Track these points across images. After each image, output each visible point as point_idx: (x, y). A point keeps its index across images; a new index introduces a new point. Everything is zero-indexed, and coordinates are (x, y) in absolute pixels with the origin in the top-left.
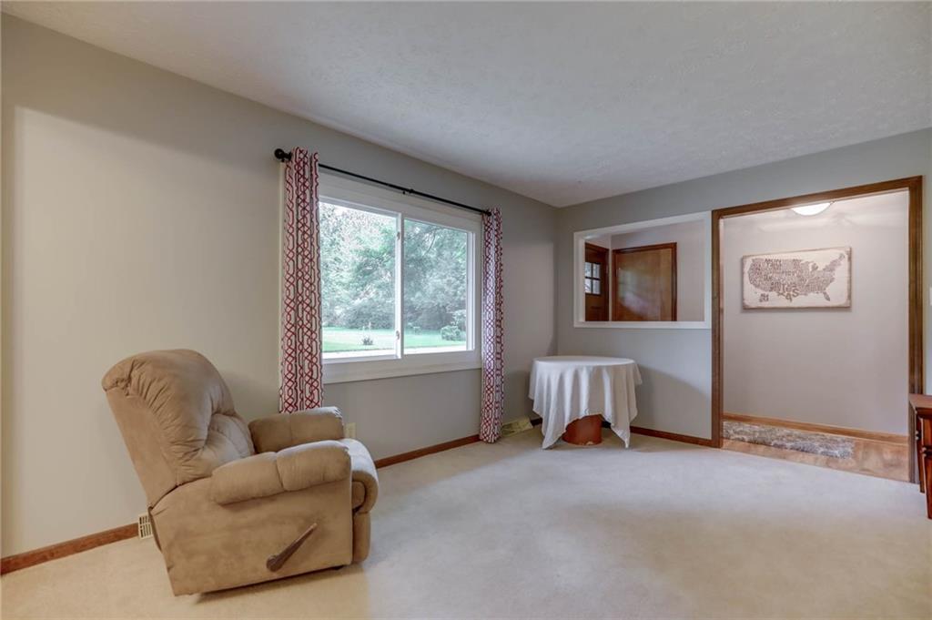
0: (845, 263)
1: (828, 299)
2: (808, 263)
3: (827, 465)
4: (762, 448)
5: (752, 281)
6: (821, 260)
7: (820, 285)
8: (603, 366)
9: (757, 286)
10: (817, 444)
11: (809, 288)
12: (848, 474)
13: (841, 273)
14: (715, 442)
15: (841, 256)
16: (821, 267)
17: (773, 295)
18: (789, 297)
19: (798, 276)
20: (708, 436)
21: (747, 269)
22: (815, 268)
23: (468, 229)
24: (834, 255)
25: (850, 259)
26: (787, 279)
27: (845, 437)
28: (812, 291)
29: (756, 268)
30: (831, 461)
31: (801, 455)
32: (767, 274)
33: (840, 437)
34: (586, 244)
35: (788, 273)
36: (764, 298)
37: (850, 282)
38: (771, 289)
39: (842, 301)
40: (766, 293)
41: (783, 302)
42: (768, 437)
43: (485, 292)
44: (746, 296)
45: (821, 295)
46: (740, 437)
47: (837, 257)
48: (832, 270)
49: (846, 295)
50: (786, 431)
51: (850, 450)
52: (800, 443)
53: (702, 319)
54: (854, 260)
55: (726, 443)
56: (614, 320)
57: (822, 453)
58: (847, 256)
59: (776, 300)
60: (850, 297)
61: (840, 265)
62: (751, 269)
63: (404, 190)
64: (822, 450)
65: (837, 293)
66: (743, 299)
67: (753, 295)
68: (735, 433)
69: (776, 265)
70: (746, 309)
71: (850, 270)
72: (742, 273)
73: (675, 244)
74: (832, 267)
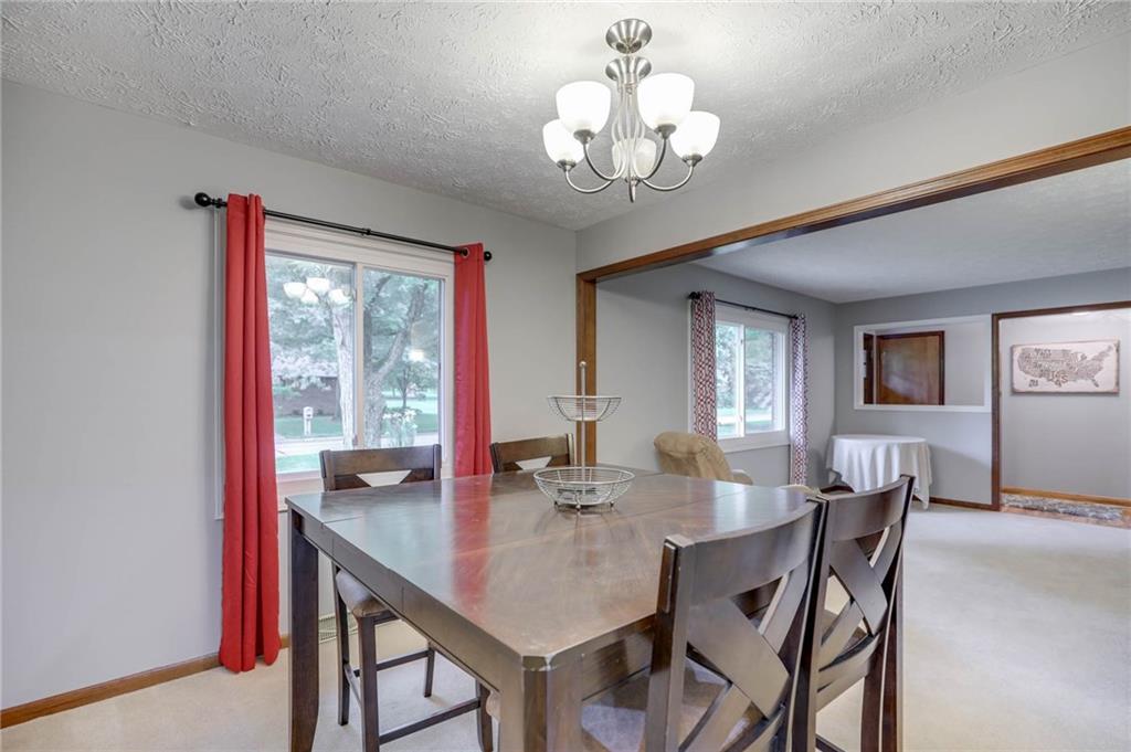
0: (1113, 353)
1: (1097, 385)
2: (1076, 353)
3: (1098, 523)
4: (1036, 513)
5: (1022, 369)
6: (1091, 352)
7: (1089, 373)
8: (893, 444)
9: (1027, 373)
10: (1087, 510)
11: (1078, 375)
12: (1118, 529)
13: (1109, 363)
14: (995, 506)
15: (1110, 348)
16: (1090, 357)
17: (1043, 380)
18: (1058, 383)
19: (1068, 365)
20: (990, 503)
21: (1016, 357)
22: (1084, 358)
23: (783, 332)
24: (1103, 347)
25: (1118, 350)
26: (1057, 367)
27: (1113, 506)
28: (1082, 377)
29: (1025, 357)
30: (1100, 520)
31: (1073, 518)
32: (1038, 362)
33: (1108, 506)
34: (865, 335)
35: (1057, 362)
36: (1034, 383)
37: (1118, 371)
38: (1040, 376)
39: (1111, 387)
40: (1036, 379)
41: (1053, 387)
42: (1041, 504)
43: (793, 382)
44: (1015, 382)
45: (1090, 382)
46: (1016, 504)
47: (1106, 348)
48: (1100, 360)
49: (1114, 381)
50: (1056, 501)
51: (1118, 514)
52: (1071, 509)
53: (982, 404)
54: (1121, 352)
55: (1004, 509)
56: (879, 402)
57: (1093, 516)
58: (1115, 349)
59: (1045, 385)
60: (1118, 384)
61: (1108, 355)
62: (1020, 357)
63: (747, 308)
64: (1091, 514)
65: (1105, 380)
66: (1012, 384)
67: (1022, 381)
68: (1009, 501)
69: (1045, 354)
70: (1015, 392)
71: (1118, 361)
72: (1012, 361)
73: (943, 332)
74: (1100, 357)
